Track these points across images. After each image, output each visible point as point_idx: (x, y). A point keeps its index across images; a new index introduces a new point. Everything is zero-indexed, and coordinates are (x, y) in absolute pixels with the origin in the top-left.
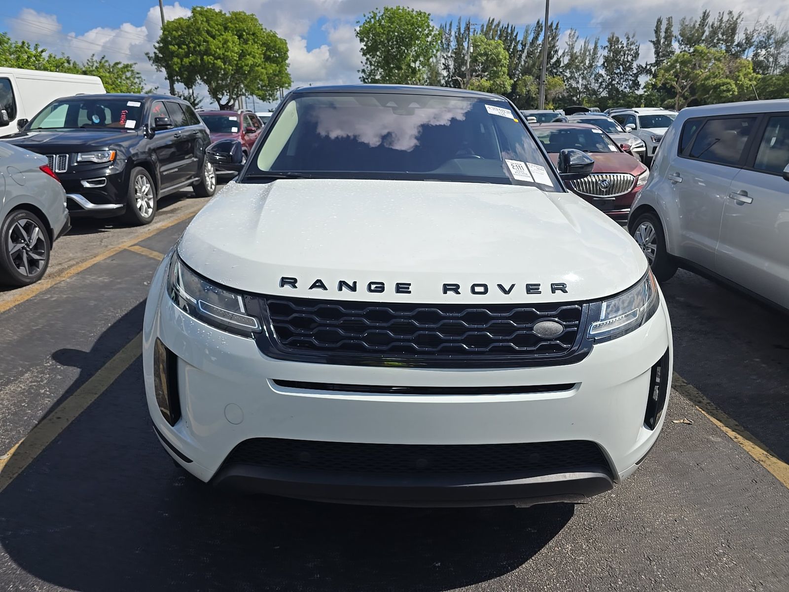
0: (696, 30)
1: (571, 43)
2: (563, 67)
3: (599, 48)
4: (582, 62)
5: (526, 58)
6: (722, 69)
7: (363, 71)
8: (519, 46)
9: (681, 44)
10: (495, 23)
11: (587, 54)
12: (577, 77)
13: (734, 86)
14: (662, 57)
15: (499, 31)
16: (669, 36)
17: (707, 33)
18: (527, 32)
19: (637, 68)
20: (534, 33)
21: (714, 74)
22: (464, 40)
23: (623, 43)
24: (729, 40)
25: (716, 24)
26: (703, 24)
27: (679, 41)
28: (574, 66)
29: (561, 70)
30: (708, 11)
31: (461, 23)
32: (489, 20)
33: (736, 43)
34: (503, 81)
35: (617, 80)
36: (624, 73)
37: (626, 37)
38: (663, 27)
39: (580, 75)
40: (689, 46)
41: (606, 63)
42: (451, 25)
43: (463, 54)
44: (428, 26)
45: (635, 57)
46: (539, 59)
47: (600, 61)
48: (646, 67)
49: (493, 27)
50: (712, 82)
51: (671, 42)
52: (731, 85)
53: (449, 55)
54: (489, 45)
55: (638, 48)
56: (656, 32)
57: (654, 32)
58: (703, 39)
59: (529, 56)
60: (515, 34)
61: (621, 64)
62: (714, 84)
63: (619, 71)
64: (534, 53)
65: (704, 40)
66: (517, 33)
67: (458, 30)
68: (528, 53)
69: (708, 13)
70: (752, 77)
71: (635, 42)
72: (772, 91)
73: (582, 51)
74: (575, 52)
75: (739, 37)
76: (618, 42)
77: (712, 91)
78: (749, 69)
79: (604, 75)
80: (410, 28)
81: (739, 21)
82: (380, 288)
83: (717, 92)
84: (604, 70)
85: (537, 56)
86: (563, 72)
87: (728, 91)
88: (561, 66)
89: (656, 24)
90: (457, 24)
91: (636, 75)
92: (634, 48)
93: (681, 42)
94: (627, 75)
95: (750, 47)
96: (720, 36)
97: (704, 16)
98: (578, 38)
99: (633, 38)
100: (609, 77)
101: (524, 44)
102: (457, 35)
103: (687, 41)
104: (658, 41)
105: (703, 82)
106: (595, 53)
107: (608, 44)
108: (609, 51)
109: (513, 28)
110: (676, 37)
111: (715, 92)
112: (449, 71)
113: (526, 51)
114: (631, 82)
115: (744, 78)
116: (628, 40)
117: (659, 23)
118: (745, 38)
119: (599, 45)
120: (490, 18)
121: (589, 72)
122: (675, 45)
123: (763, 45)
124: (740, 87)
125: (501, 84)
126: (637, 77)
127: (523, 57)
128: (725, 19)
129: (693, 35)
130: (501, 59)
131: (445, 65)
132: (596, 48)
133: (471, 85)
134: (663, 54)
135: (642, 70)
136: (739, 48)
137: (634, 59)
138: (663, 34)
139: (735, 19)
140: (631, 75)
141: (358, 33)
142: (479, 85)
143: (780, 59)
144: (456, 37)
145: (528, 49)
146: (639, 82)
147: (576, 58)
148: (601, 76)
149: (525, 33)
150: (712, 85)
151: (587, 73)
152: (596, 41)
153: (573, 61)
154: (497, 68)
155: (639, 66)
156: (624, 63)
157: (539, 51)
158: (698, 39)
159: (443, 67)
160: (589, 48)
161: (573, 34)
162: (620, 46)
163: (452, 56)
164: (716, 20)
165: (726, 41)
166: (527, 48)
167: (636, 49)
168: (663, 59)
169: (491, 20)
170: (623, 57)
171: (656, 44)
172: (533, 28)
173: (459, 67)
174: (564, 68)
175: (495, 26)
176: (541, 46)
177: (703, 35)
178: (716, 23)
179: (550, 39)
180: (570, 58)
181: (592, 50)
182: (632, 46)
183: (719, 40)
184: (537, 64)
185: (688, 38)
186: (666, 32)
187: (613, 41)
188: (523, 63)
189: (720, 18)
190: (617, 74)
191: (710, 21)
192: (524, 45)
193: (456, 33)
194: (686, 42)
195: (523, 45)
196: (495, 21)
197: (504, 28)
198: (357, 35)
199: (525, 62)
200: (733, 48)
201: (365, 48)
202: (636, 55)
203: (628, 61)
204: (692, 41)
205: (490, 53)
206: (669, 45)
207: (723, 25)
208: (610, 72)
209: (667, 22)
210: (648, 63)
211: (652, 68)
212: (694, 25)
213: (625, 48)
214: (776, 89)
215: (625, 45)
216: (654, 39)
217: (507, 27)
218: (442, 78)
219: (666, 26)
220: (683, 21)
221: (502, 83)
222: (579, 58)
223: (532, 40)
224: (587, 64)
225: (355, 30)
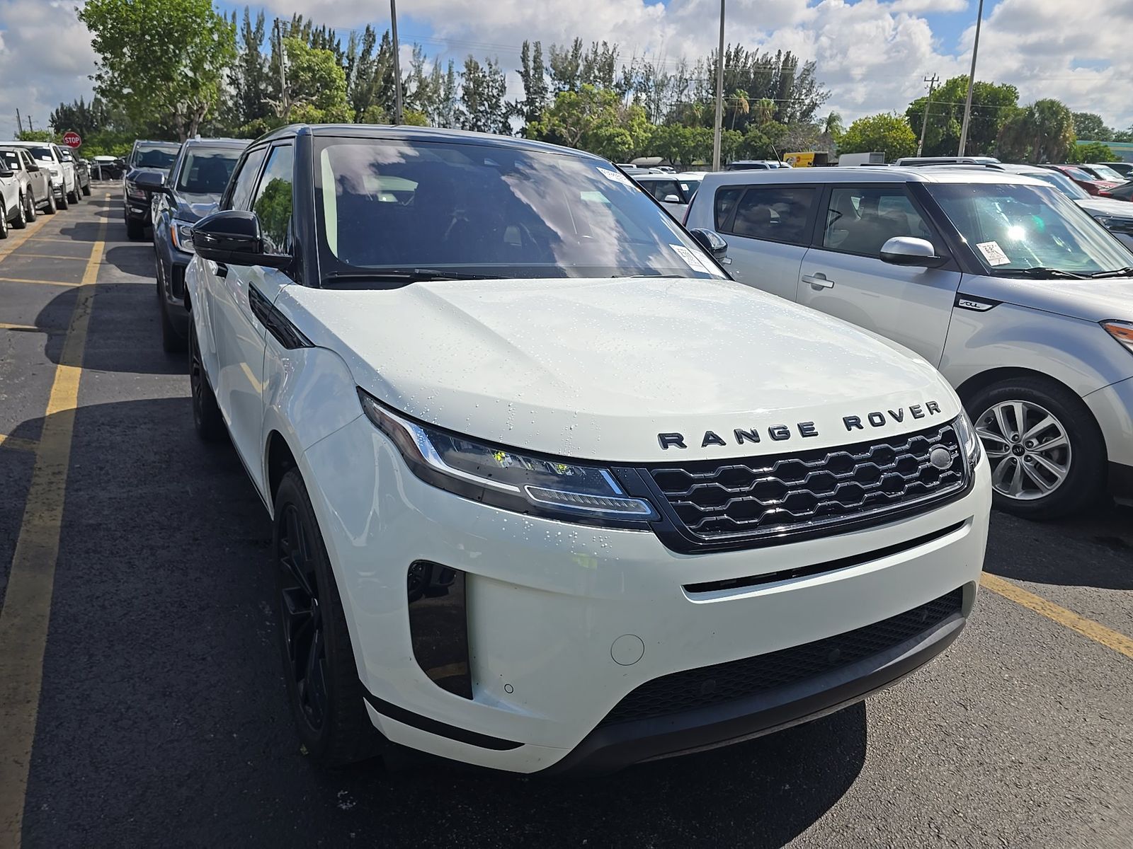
0: (569, 62)
1: (417, 64)
2: (411, 96)
3: (455, 75)
4: (435, 92)
5: (357, 79)
6: (614, 116)
7: (99, 77)
8: (343, 61)
9: (553, 79)
10: (304, 22)
11: (441, 81)
12: (431, 112)
13: (629, 138)
14: (534, 94)
15: (311, 35)
16: (538, 67)
17: (581, 68)
18: (353, 42)
19: (506, 106)
20: (364, 43)
21: (606, 122)
22: (258, 43)
23: (483, 70)
24: (607, 79)
25: (591, 57)
26: (575, 56)
27: (551, 75)
28: (425, 97)
29: (409, 101)
30: (579, 40)
31: (250, 15)
32: (295, 17)
33: (614, 83)
34: (342, 112)
35: (483, 121)
36: (491, 112)
37: (488, 62)
38: (531, 54)
39: (435, 109)
40: (563, 83)
41: (466, 97)
42: (234, 16)
43: (259, 64)
44: (212, 17)
45: (502, 91)
46: (376, 82)
47: (458, 92)
48: (516, 106)
49: (302, 28)
50: (604, 132)
51: (542, 75)
52: (626, 137)
53: (237, 64)
54: (314, 56)
55: (504, 79)
56: (523, 60)
57: (521, 60)
58: (578, 74)
59: (361, 77)
60: (335, 43)
61: (486, 100)
62: (608, 134)
63: (484, 108)
64: (368, 73)
65: (579, 76)
66: (339, 41)
67: (246, 26)
68: (358, 72)
69: (581, 42)
70: (647, 127)
71: (499, 70)
72: (659, 145)
73: (434, 77)
74: (423, 76)
75: (618, 75)
76: (478, 68)
77: (606, 142)
78: (643, 117)
79: (466, 113)
80: (181, 15)
81: (615, 55)
82: (784, 434)
83: (613, 145)
84: (465, 105)
85: (372, 78)
86: (412, 104)
87: (624, 143)
88: (407, 95)
89: (522, 49)
90: (243, 17)
91: (506, 116)
92: (499, 79)
93: (553, 76)
94: (495, 114)
95: (629, 89)
96: (597, 73)
97: (576, 45)
98: (425, 57)
99: (496, 64)
100: (472, 116)
101: (351, 57)
102: (245, 33)
103: (561, 76)
104: (527, 72)
105: (595, 131)
106: (451, 81)
107: (465, 70)
108: (467, 80)
109: (332, 33)
110: (547, 70)
111: (609, 144)
112: (239, 88)
113: (355, 69)
114: (500, 125)
115: (639, 128)
116: (491, 68)
117: (526, 48)
118: (623, 77)
119: (454, 70)
120: (295, 14)
121: (447, 107)
122: (547, 79)
123: (643, 88)
124: (636, 140)
125: (339, 115)
126: (507, 118)
127: (351, 77)
128: (600, 51)
129: (566, 68)
130: (335, 79)
131: (231, 78)
132: (450, 74)
133: (292, 114)
134: (535, 90)
135: (513, 110)
136: (618, 89)
137: (501, 94)
138: (531, 64)
139: (610, 53)
140: (500, 115)
141: (82, 15)
142: (304, 114)
143: (662, 107)
144: (244, 36)
145: (357, 65)
146: (510, 125)
147: (427, 86)
148: (463, 113)
149: (351, 42)
150: (606, 135)
151: (443, 108)
152: (449, 64)
153: (423, 89)
154: (330, 91)
155: (508, 104)
156: (489, 98)
157: (374, 70)
158: (572, 73)
159: (228, 81)
160: (442, 73)
161: (417, 51)
162: (481, 75)
163: (241, 66)
164: (590, 51)
165: (604, 80)
166: (355, 64)
167: (502, 81)
168: (535, 97)
169: (297, 17)
170: (486, 90)
171: (525, 75)
172: (361, 36)
173: (255, 83)
174: (413, 98)
175: (305, 27)
176: (376, 64)
177: (577, 69)
178: (590, 55)
179: (387, 55)
180: (419, 84)
181: (447, 77)
182: (496, 77)
183: (595, 77)
184: (374, 89)
185: (561, 72)
186: (535, 62)
187: (472, 67)
188: (353, 86)
189: (594, 50)
190: (482, 112)
191: (583, 51)
192: (352, 60)
193: (242, 30)
194: (559, 77)
195: (349, 60)
196: (303, 19)
197: (318, 31)
198: (81, 18)
199: (357, 85)
200: (612, 89)
201: (99, 40)
202: (503, 89)
203: (493, 96)
204: (567, 77)
205: (316, 68)
206: (540, 79)
207: (599, 58)
208: (472, 108)
209: (535, 49)
210: (519, 101)
211: (523, 107)
212: (566, 56)
213: (488, 78)
214: (662, 143)
215: (487, 74)
216: (522, 70)
217: (322, 30)
218: (228, 98)
219: (534, 54)
220: (553, 50)
221: (339, 113)
222: (431, 85)
223: (363, 54)
224: (442, 96)
225: (77, 9)
